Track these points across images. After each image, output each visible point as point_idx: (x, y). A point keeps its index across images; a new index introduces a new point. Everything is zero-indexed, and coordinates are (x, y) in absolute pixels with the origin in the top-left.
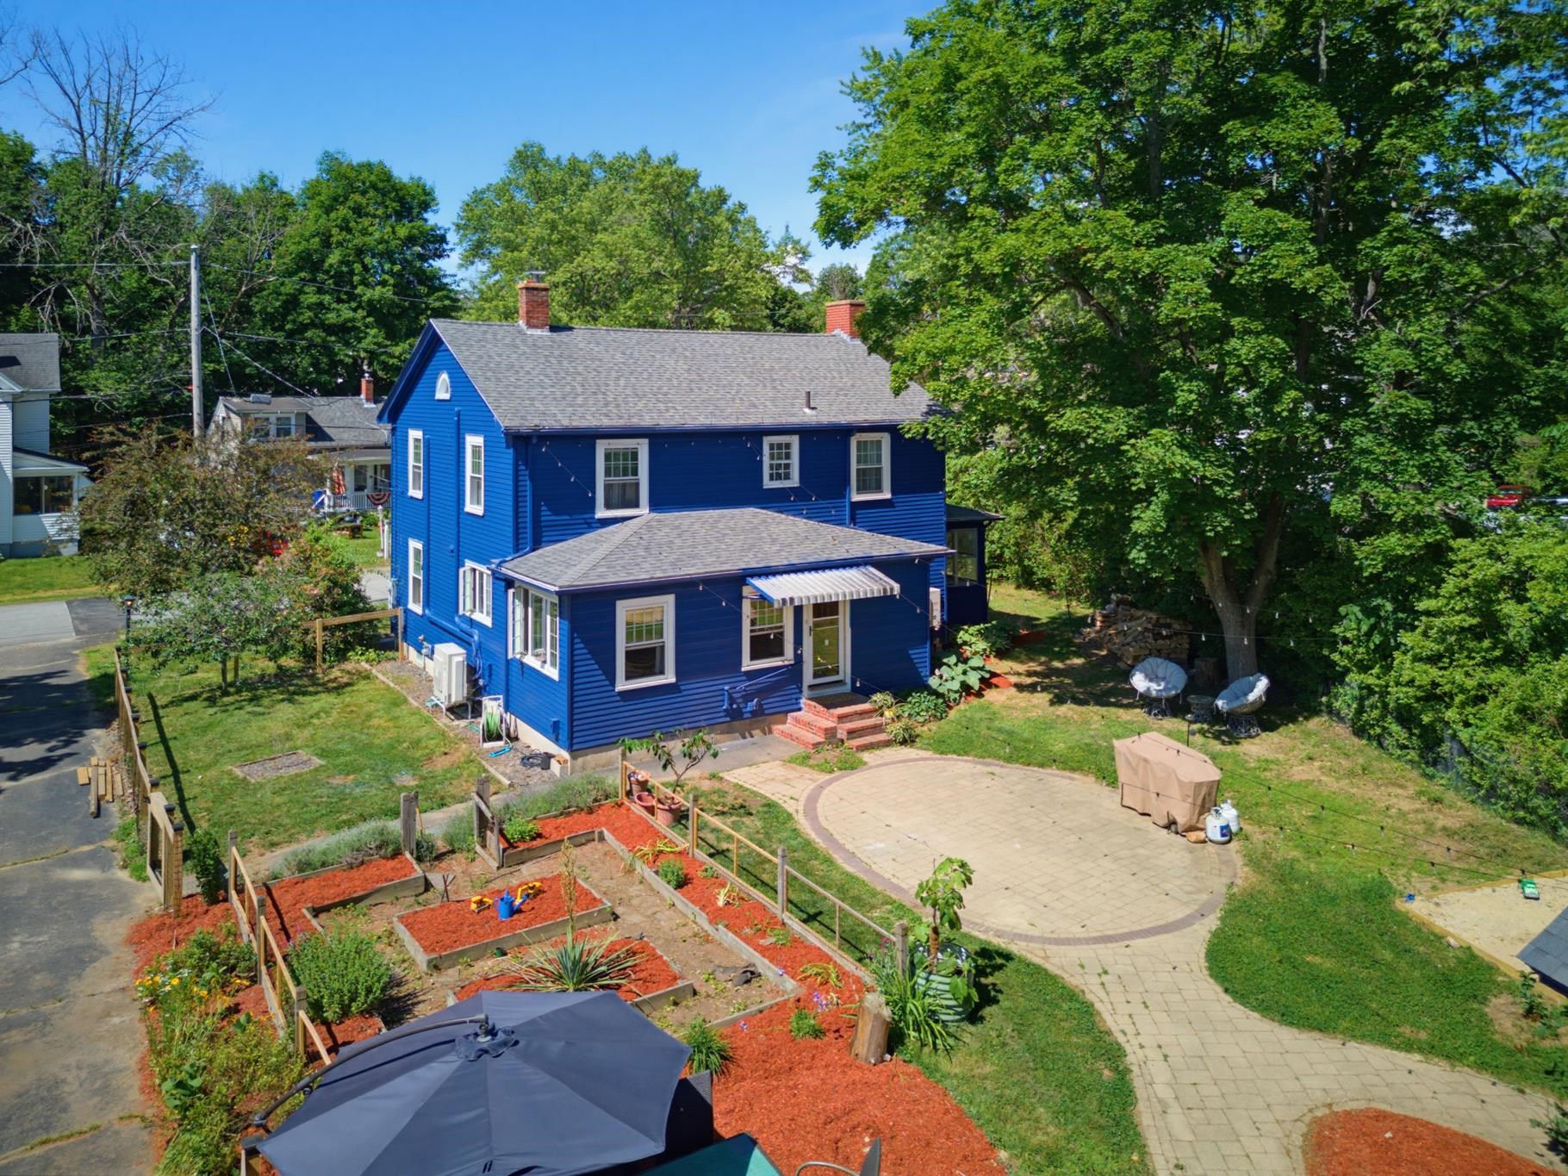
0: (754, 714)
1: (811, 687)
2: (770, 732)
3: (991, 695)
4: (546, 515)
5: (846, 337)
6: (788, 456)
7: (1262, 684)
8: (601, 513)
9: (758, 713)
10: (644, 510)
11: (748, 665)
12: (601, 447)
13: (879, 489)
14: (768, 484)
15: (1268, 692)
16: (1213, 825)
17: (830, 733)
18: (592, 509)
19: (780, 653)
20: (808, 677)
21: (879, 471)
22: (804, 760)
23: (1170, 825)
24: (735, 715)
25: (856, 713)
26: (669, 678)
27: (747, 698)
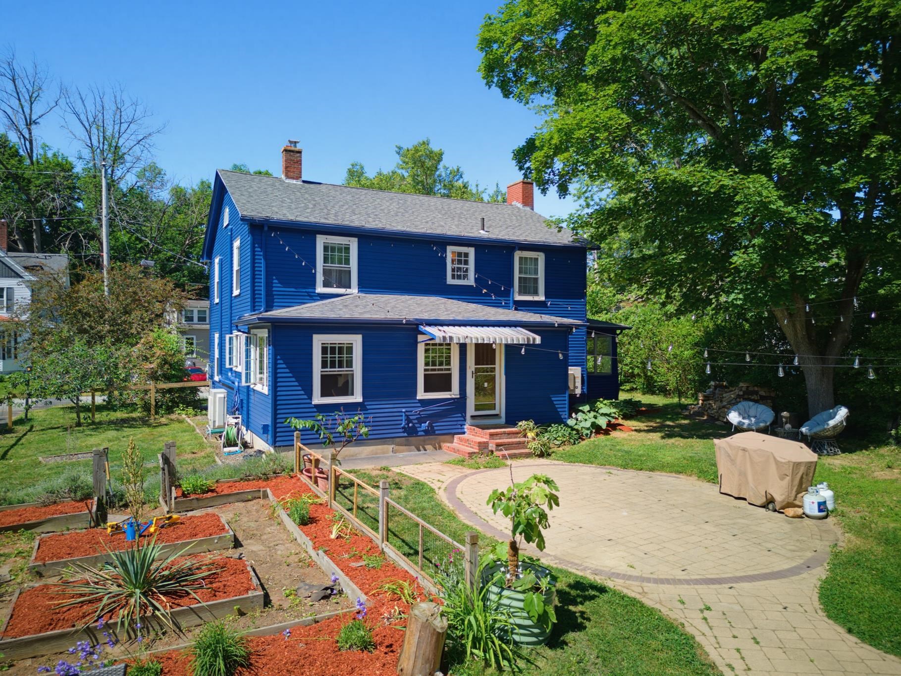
0: (427, 432)
1: (473, 417)
2: (440, 448)
3: (614, 434)
4: (277, 286)
5: (520, 205)
6: (466, 262)
7: (843, 413)
8: (320, 289)
9: (429, 432)
10: (354, 290)
11: (421, 395)
12: (321, 241)
13: (536, 293)
14: (450, 281)
15: (848, 419)
16: (810, 503)
17: (483, 446)
18: (313, 285)
19: (448, 388)
20: (470, 410)
21: (536, 280)
22: (461, 462)
23: (768, 503)
24: (411, 431)
25: (505, 433)
26: (358, 398)
27: (421, 420)
